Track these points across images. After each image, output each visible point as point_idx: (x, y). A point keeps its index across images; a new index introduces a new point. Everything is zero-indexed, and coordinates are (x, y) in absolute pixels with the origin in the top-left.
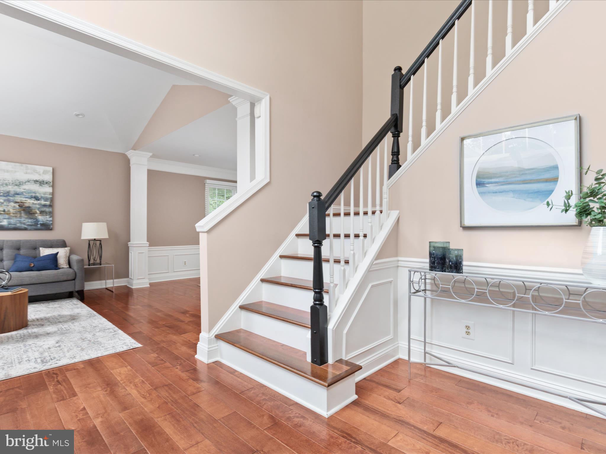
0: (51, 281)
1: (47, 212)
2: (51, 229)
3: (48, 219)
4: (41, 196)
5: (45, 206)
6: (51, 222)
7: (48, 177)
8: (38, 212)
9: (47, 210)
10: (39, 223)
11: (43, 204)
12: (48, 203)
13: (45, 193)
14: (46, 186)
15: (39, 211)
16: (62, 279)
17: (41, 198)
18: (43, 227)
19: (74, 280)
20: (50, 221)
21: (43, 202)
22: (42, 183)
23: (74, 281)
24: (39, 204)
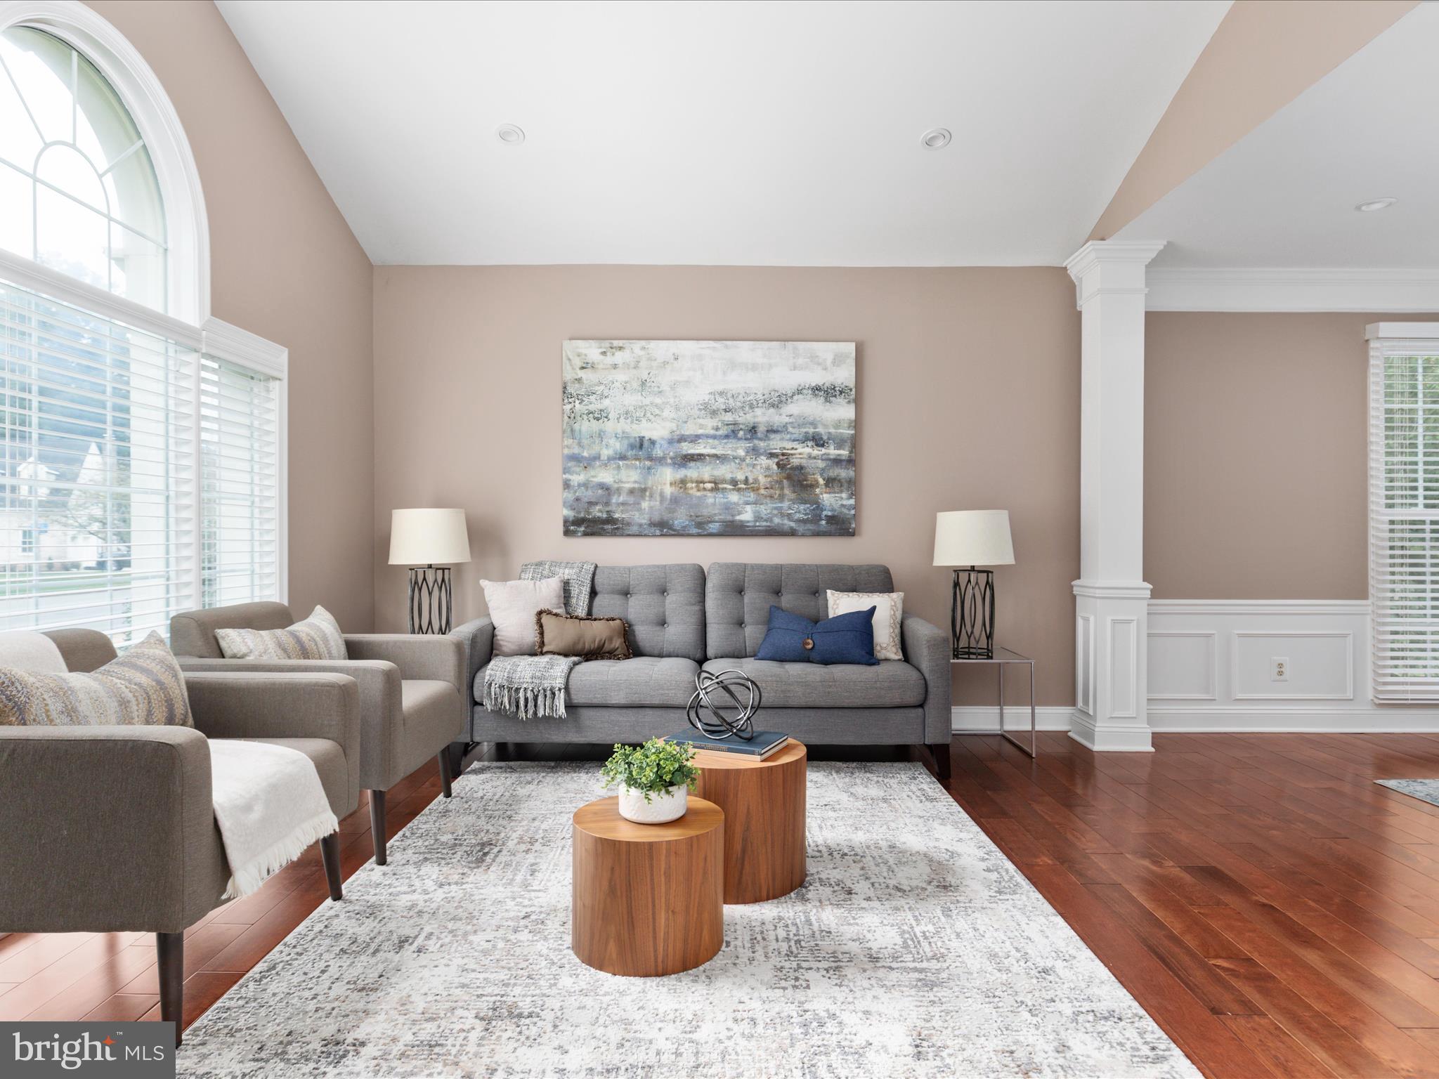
0: (858, 702)
1: (843, 481)
2: (853, 534)
3: (845, 502)
4: (829, 433)
5: (837, 461)
6: (853, 512)
7: (845, 375)
8: (821, 481)
9: (843, 473)
10: (825, 513)
11: (832, 457)
12: (844, 453)
13: (838, 424)
14: (840, 400)
15: (824, 479)
16: (888, 700)
17: (829, 439)
18: (833, 527)
19: (921, 706)
20: (850, 508)
21: (832, 451)
22: (828, 393)
23: (920, 710)
24: (824, 457)
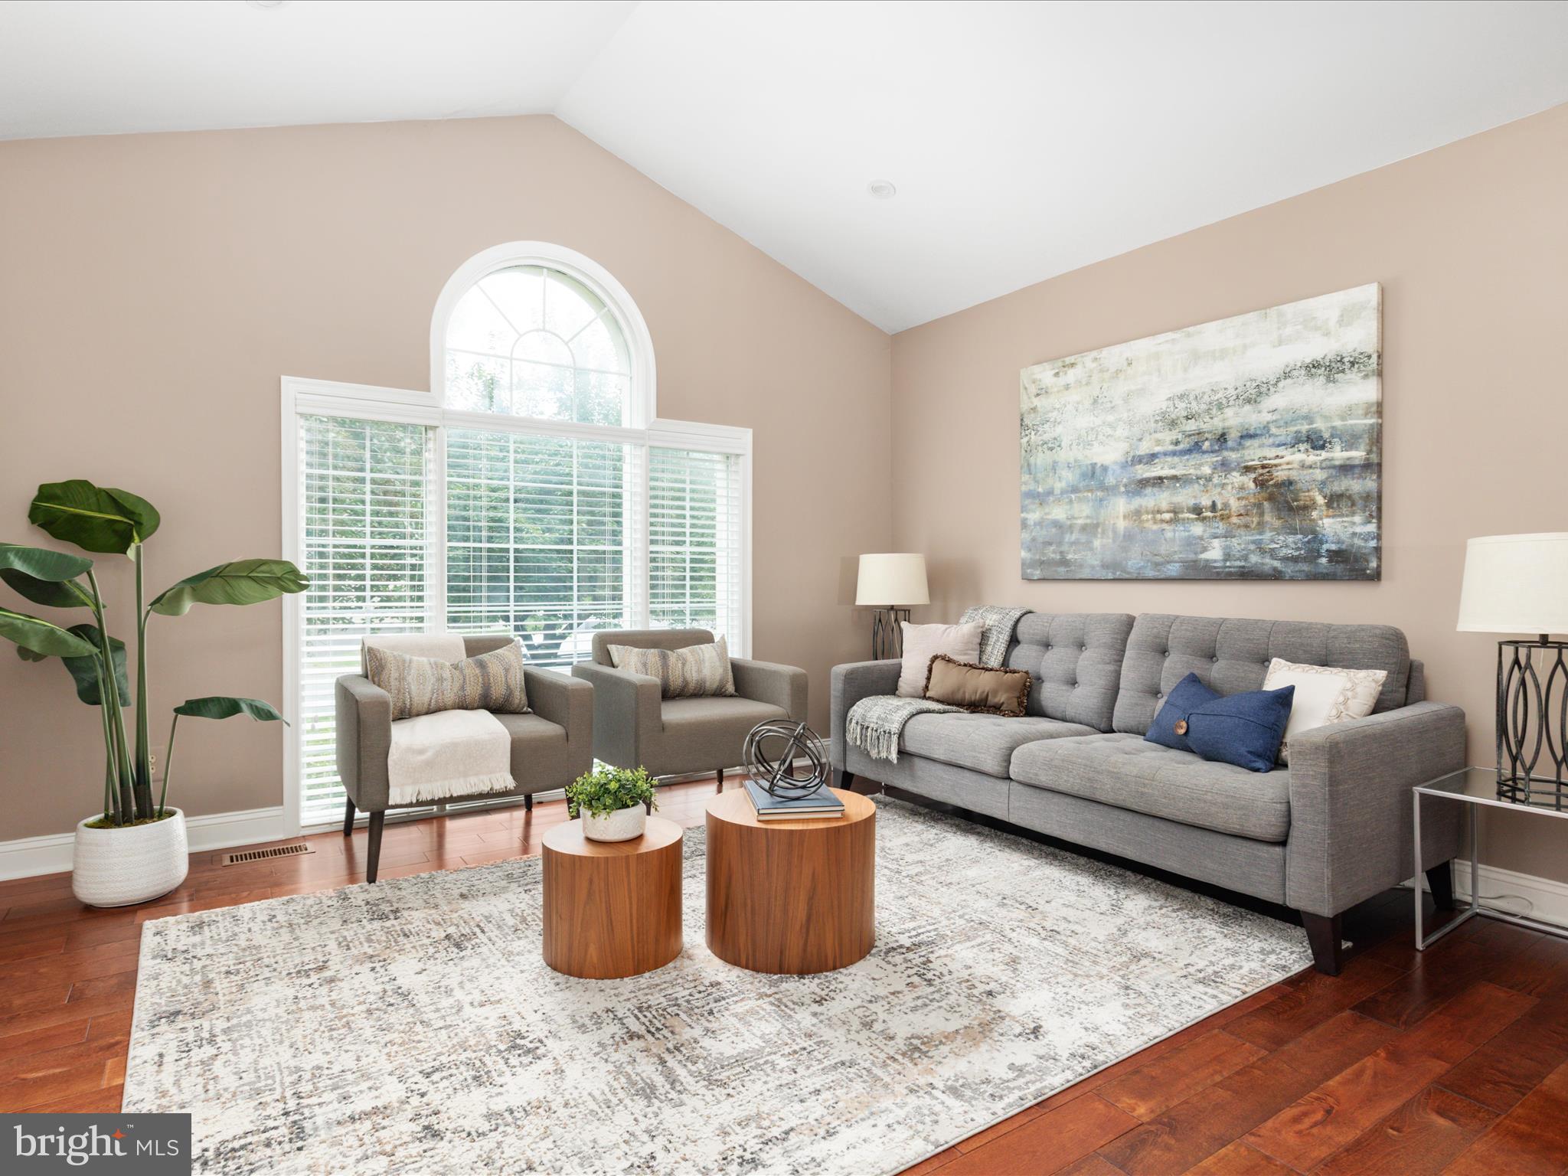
1: (1356, 497)
2: (1376, 576)
3: (1358, 530)
4: (1333, 428)
5: (1346, 469)
6: (1373, 543)
7: (1362, 336)
8: (1320, 500)
9: (1356, 485)
10: (1325, 547)
11: (1337, 463)
12: (1358, 455)
13: (1348, 412)
14: (1353, 375)
15: (1325, 497)
17: (1332, 436)
18: (1340, 568)
20: (1366, 537)
21: (1338, 454)
22: (1334, 368)
24: (1324, 465)
